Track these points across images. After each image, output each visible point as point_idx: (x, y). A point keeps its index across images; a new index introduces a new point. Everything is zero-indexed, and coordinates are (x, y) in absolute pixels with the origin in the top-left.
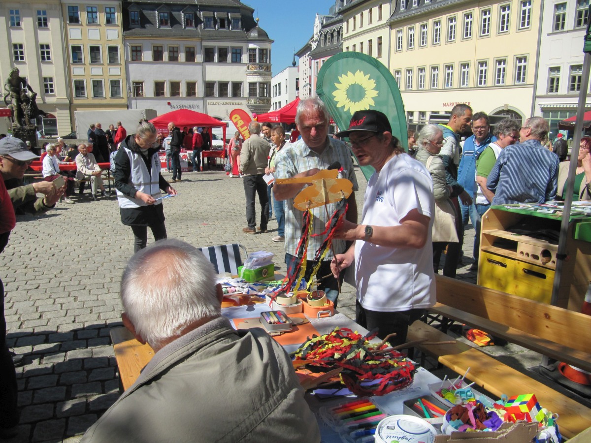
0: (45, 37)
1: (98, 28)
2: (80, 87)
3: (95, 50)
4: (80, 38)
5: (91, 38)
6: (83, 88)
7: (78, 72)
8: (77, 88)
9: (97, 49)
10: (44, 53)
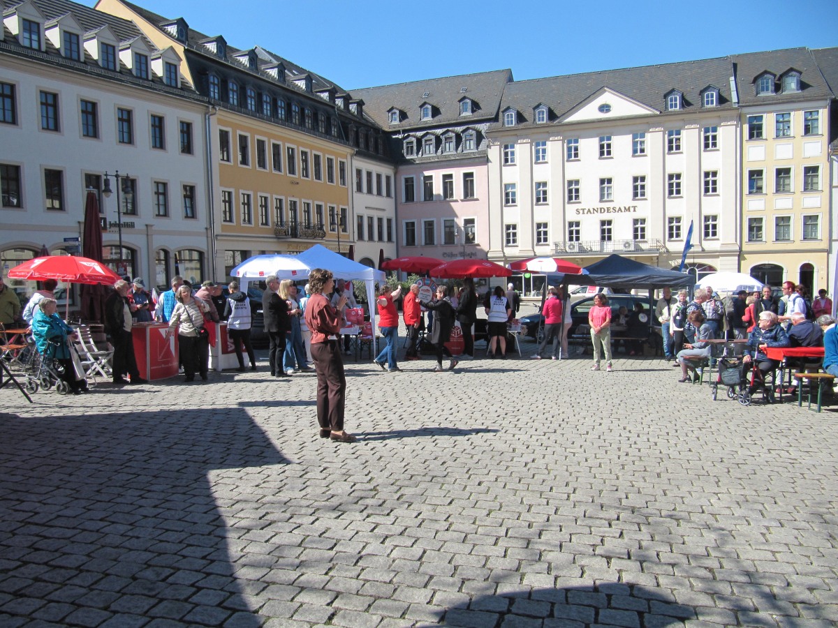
0: (711, 161)
1: (791, 141)
2: (755, 227)
3: (783, 173)
4: (763, 158)
5: (778, 157)
6: (760, 229)
7: (755, 206)
8: (751, 229)
9: (787, 171)
10: (709, 184)
